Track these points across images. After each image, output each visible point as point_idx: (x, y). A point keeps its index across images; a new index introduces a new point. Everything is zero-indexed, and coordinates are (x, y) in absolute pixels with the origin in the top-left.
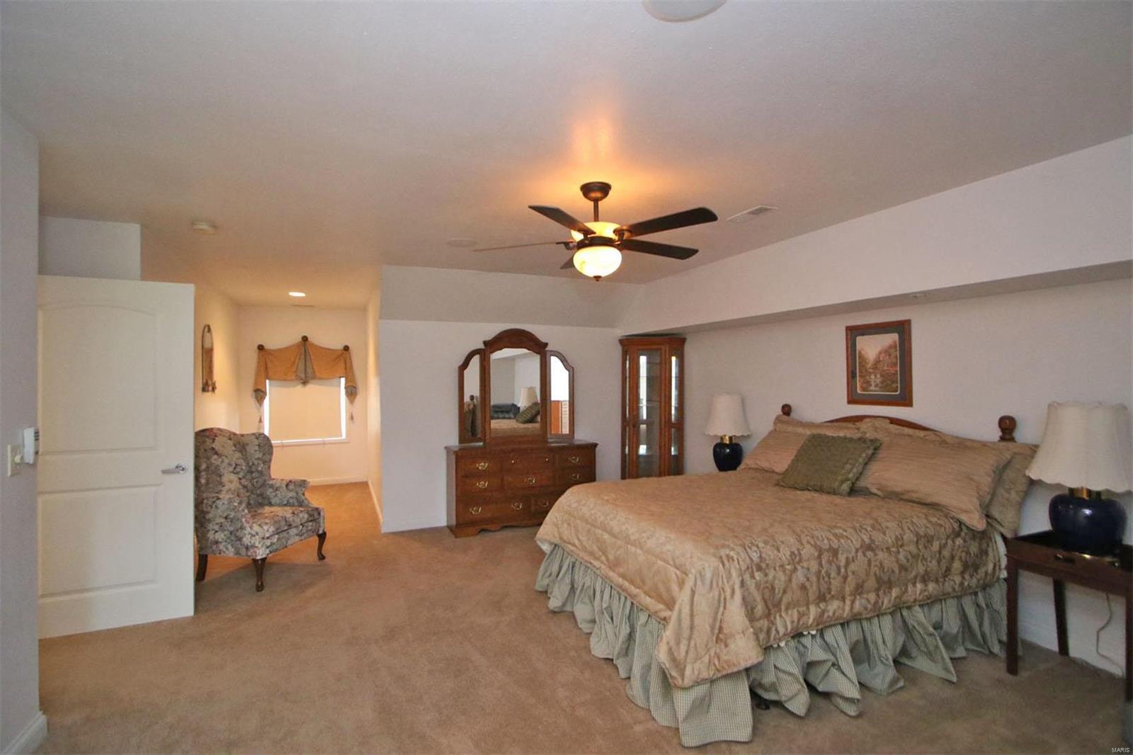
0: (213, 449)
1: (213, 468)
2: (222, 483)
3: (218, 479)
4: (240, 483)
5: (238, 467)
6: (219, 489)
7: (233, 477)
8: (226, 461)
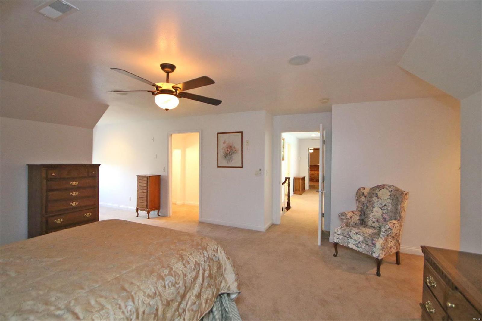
0: (377, 194)
1: (372, 203)
2: (373, 211)
3: (372, 208)
4: (382, 215)
5: (385, 206)
6: (370, 213)
7: (380, 211)
8: (380, 201)
